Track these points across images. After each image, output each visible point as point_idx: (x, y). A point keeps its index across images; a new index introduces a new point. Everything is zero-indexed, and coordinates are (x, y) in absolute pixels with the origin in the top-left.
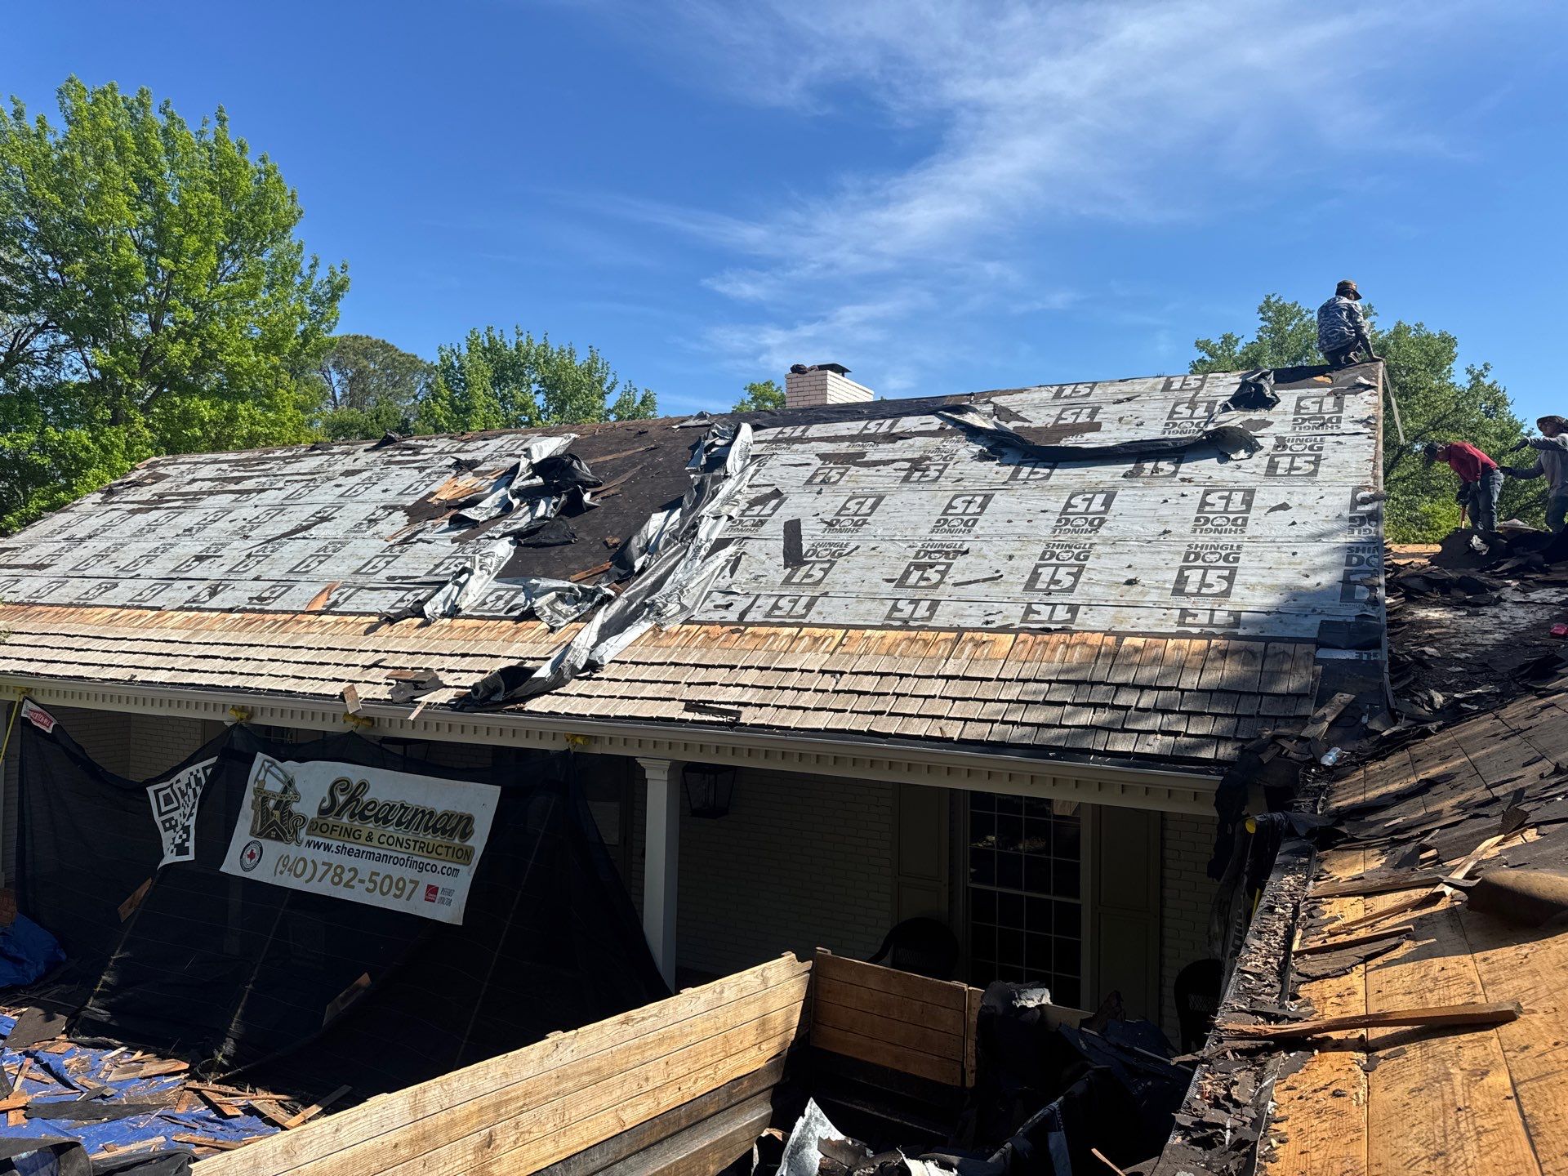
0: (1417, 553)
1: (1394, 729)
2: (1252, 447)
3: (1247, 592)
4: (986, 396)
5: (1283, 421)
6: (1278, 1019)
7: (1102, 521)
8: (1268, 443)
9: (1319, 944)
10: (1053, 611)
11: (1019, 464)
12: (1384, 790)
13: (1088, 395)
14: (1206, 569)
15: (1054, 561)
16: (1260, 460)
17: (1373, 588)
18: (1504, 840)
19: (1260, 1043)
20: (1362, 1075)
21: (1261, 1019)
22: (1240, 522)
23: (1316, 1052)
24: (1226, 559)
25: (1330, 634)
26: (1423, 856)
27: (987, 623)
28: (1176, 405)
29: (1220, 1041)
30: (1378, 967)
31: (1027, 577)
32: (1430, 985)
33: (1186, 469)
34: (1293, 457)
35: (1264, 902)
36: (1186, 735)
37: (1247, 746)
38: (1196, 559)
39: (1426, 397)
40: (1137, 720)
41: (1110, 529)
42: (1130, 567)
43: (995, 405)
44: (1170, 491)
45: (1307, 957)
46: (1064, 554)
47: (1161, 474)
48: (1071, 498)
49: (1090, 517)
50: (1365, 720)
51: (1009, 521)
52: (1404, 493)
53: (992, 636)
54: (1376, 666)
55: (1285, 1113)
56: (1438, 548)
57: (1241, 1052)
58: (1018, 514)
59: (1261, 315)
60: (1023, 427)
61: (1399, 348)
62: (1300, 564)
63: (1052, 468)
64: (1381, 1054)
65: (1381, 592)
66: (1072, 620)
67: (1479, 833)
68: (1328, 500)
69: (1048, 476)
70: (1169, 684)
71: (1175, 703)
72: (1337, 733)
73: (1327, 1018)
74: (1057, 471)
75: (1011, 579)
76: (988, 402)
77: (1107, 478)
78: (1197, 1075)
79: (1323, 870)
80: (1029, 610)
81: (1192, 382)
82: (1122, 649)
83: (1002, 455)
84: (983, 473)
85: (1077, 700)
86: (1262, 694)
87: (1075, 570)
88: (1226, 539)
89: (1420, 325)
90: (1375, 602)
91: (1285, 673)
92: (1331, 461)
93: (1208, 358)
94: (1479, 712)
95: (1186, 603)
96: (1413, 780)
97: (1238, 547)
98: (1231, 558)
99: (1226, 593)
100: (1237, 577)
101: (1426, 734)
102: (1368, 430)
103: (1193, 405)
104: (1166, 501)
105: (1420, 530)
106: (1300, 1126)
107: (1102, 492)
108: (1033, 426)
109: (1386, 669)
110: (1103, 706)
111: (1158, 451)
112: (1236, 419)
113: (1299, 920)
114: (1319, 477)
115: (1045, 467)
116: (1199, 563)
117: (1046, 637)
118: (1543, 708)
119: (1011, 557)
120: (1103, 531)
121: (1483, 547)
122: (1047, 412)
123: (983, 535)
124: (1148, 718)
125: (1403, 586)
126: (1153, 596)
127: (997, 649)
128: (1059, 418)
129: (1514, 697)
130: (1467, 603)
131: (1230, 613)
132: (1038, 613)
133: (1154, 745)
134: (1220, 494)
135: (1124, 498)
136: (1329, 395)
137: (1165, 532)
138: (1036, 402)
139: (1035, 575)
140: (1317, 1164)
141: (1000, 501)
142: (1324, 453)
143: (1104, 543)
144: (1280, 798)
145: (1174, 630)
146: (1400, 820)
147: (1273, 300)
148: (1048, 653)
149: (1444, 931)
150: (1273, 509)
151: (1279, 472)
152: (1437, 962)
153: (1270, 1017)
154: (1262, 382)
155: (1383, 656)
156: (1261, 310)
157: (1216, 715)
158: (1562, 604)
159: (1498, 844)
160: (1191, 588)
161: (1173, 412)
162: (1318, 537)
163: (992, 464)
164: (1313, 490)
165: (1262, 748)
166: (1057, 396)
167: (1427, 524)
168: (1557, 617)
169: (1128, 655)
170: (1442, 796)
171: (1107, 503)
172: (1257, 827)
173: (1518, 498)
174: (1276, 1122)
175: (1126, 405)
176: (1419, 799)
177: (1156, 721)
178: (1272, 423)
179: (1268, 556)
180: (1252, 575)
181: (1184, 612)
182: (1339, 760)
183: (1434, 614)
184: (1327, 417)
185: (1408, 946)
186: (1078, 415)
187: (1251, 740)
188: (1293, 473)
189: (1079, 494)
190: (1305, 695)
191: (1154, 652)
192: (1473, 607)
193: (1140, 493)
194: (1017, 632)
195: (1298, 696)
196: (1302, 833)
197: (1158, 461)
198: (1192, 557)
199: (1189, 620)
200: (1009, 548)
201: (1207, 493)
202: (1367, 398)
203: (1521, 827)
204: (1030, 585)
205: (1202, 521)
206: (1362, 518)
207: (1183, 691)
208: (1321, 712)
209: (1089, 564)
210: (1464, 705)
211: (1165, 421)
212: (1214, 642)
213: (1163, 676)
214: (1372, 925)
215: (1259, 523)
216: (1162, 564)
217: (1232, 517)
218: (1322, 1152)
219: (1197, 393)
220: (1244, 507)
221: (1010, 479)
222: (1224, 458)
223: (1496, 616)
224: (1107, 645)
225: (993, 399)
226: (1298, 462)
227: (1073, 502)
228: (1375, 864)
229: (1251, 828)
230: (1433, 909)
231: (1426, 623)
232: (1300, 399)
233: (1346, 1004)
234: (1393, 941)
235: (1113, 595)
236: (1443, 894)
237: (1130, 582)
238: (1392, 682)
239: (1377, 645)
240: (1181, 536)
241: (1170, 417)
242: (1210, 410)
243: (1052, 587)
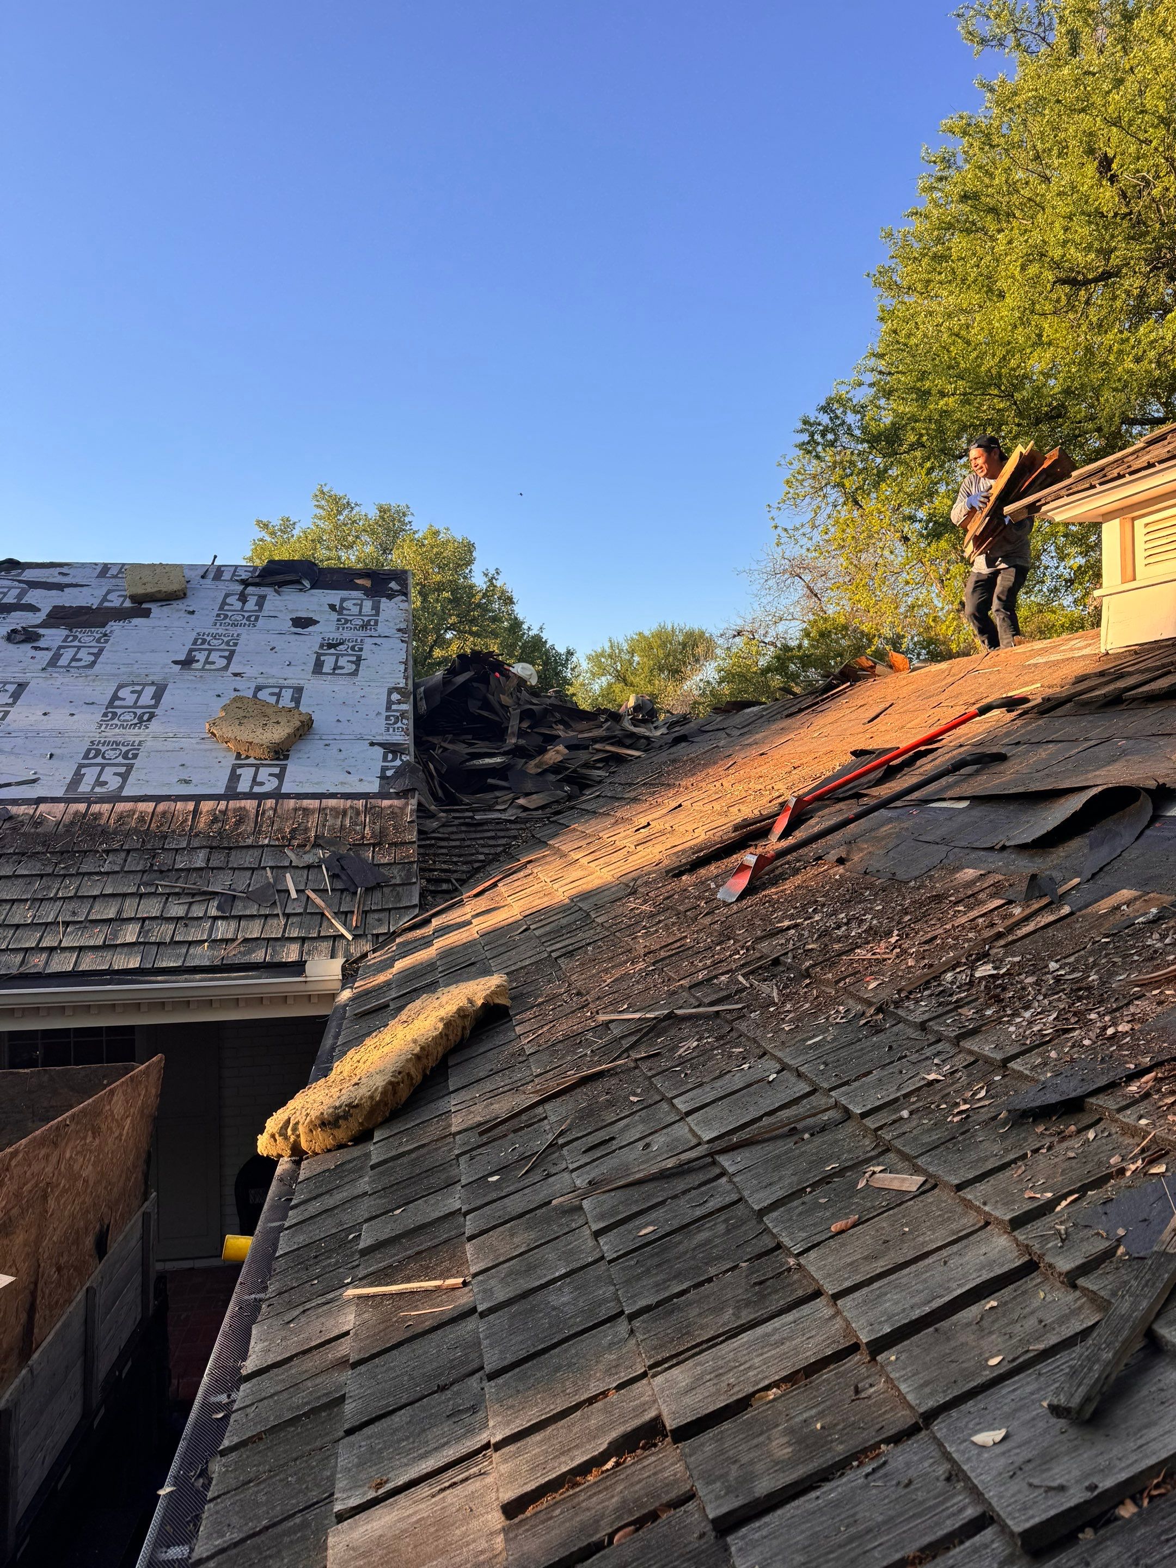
5: (329, 620)
7: (152, 716)
8: (315, 641)
11: (59, 649)
14: (257, 767)
15: (99, 760)
16: (308, 657)
28: (227, 596)
31: (69, 779)
33: (237, 663)
34: (338, 656)
40: (188, 930)
41: (160, 724)
42: (181, 765)
44: (223, 685)
46: (111, 753)
47: (212, 667)
48: (119, 689)
49: (139, 711)
51: (48, 714)
58: (58, 706)
62: (344, 761)
68: (367, 700)
69: (92, 665)
74: (102, 659)
75: (50, 780)
81: (244, 573)
84: (16, 657)
85: (124, 915)
87: (123, 769)
92: (370, 661)
99: (277, 791)
100: (287, 775)
102: (403, 634)
103: (244, 597)
104: (218, 696)
112: (285, 615)
114: (360, 677)
115: (89, 654)
119: (50, 756)
120: (152, 727)
122: (91, 592)
123: (15, 730)
124: (198, 927)
128: (105, 599)
133: (203, 956)
134: (270, 690)
135: (176, 692)
136: (368, 597)
138: (80, 579)
139: (78, 776)
141: (37, 692)
142: (364, 654)
143: (155, 740)
151: (326, 670)
160: (243, 787)
161: (224, 603)
162: (359, 735)
164: (354, 689)
166: (103, 575)
171: (158, 696)
178: (318, 621)
179: (315, 754)
180: (301, 773)
184: (366, 618)
188: (338, 671)
189: (127, 685)
193: (192, 687)
197: (209, 654)
200: (47, 745)
202: (399, 604)
204: (73, 788)
206: (398, 717)
209: (137, 763)
211: (216, 612)
216: (215, 762)
220: (293, 704)
221: (47, 666)
226: (342, 661)
227: (120, 694)
232: (342, 601)
237: (182, 782)
241: (221, 608)
242: (260, 603)
243: (97, 789)
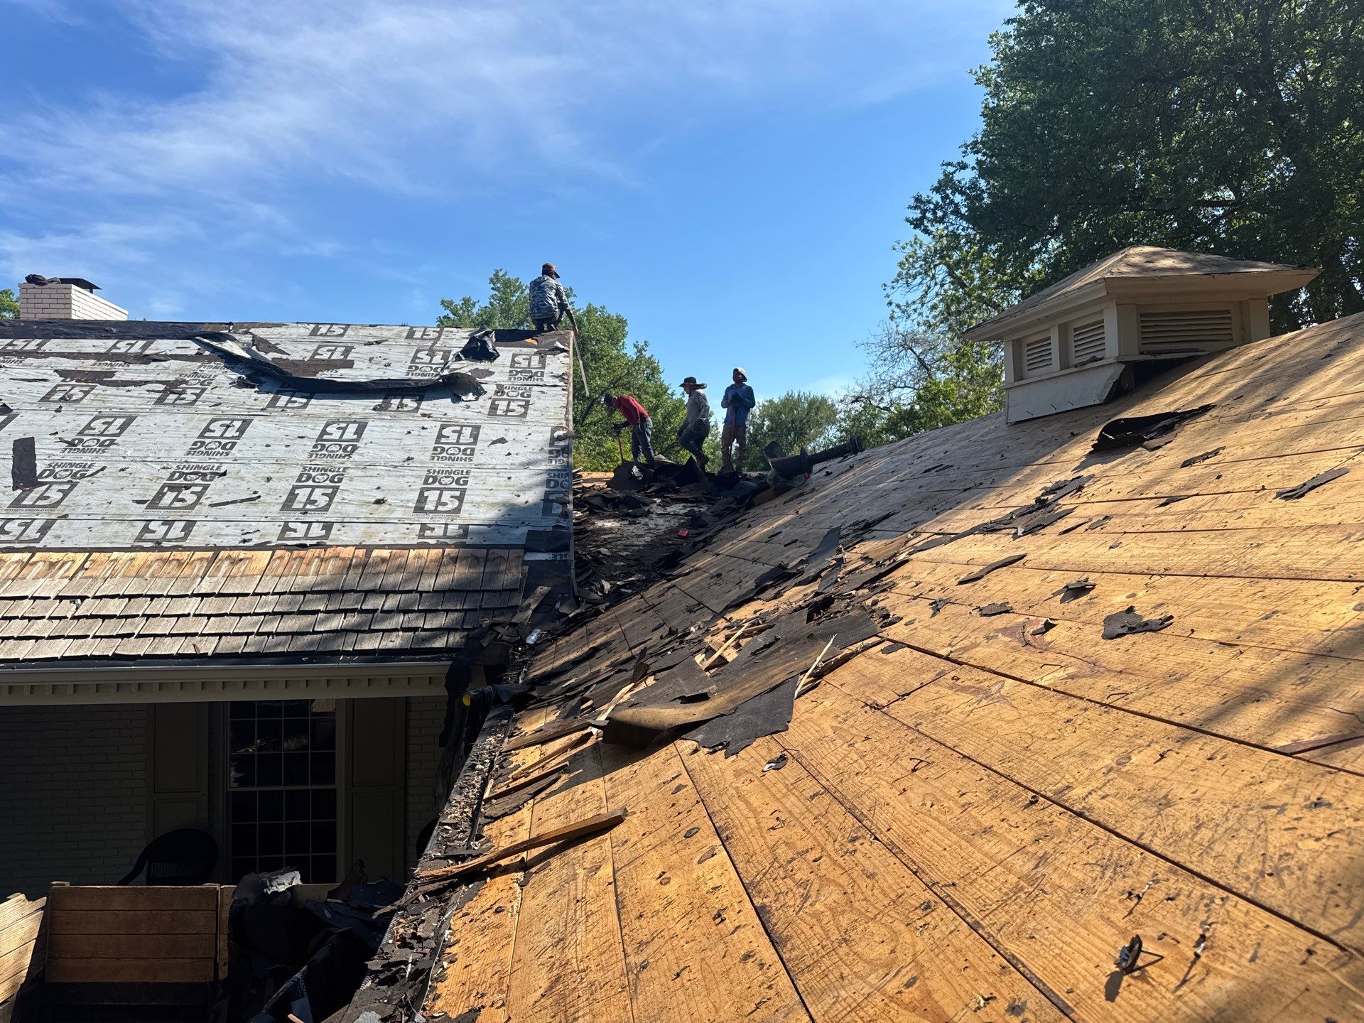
0: (597, 478)
1: (577, 611)
2: (479, 392)
3: (474, 508)
4: (246, 327)
5: (502, 372)
6: (463, 858)
7: (355, 448)
8: (490, 389)
9: (505, 789)
10: (309, 529)
11: (278, 393)
12: (566, 659)
13: (342, 335)
14: (441, 490)
15: (310, 483)
16: (485, 402)
17: (564, 503)
18: (634, 687)
19: (446, 882)
20: (519, 891)
21: (451, 862)
22: (468, 452)
23: (488, 880)
24: (457, 482)
25: (535, 541)
26: (584, 706)
27: (244, 541)
28: (418, 351)
29: (416, 888)
30: (543, 799)
31: (284, 498)
32: (573, 806)
33: (426, 406)
34: (510, 401)
35: (468, 762)
36: (424, 630)
37: (472, 634)
38: (434, 482)
39: (608, 363)
40: (383, 620)
41: (362, 455)
42: (378, 488)
43: (254, 336)
44: (413, 423)
45: (494, 801)
46: (320, 477)
47: (405, 409)
48: (327, 426)
49: (344, 444)
50: (557, 606)
51: (268, 446)
52: (595, 433)
53: (249, 554)
54: (566, 564)
55: (458, 936)
56: (611, 475)
57: (431, 893)
58: (276, 439)
59: (492, 285)
60: (281, 359)
61: (590, 323)
62: (514, 486)
63: (309, 398)
64: (533, 870)
65: (570, 507)
66: (327, 536)
67: (619, 684)
68: (534, 437)
69: (305, 406)
70: (410, 588)
71: (414, 604)
72: (539, 616)
73: (500, 849)
74: (313, 401)
75: (269, 499)
76: (246, 333)
77: (359, 410)
78: (393, 922)
79: (516, 728)
80: (286, 528)
81: (431, 333)
82: (371, 560)
83: (260, 383)
84: (242, 399)
85: (330, 608)
86: (484, 591)
87: (330, 491)
88: (458, 466)
89: (603, 308)
90: (566, 515)
91: (501, 573)
92: (537, 405)
93: (451, 316)
94: (633, 594)
95: (425, 519)
96: (586, 649)
97: (467, 472)
98: (462, 481)
99: (457, 510)
100: (466, 497)
101: (598, 613)
102: (562, 384)
103: (432, 353)
104: (409, 433)
105: (605, 462)
106: (468, 944)
107: (355, 422)
108: (290, 358)
109: (573, 567)
110: (353, 611)
111: (402, 389)
112: (466, 367)
113: (492, 772)
114: (528, 418)
115: (302, 397)
116: (437, 485)
117: (302, 553)
118: (669, 588)
119: (269, 479)
120: (355, 457)
121: (640, 474)
122: (304, 347)
123: (241, 458)
124: (392, 618)
125: (589, 504)
126: (399, 513)
127: (254, 565)
128: (316, 353)
129: (654, 582)
130: (628, 515)
131: (461, 526)
132: (295, 531)
133: (395, 642)
134: (453, 428)
135: (374, 429)
136: (535, 354)
137: (409, 459)
138: (294, 336)
139: (292, 496)
140: (475, 974)
141: (259, 427)
142: (531, 400)
143: (356, 468)
144: (495, 673)
145: (415, 542)
146: (573, 681)
147: (501, 274)
148: (303, 566)
149: (589, 762)
150: (494, 442)
151: (499, 412)
152: (581, 787)
153: (457, 858)
154: (486, 339)
155: (570, 556)
156: (491, 281)
157: (447, 611)
158: (686, 514)
159: (630, 690)
160: (429, 506)
161: (415, 357)
162: (526, 465)
163: (251, 391)
164: (523, 428)
165: (483, 635)
166: (314, 333)
167: (610, 457)
168: (683, 524)
169: (376, 564)
170: (602, 659)
171: (359, 432)
172: (472, 700)
173: (666, 440)
174: (450, 946)
175: (375, 347)
176: (587, 663)
177: (399, 620)
178: (493, 373)
179: (490, 480)
180: (478, 495)
181: (424, 527)
182: (539, 639)
183: (608, 524)
184: (534, 371)
185: (565, 778)
186: (333, 352)
187: (474, 629)
188: (509, 414)
189: (334, 423)
190: (516, 590)
191: (398, 562)
192: (632, 518)
193: (388, 424)
194: (274, 549)
195: (511, 591)
196: (505, 700)
197: (403, 398)
198: (431, 480)
199: (428, 533)
200: (267, 470)
201: (443, 427)
202: (562, 359)
203: (645, 676)
204: (287, 505)
205: (438, 451)
206: (558, 451)
207: (421, 593)
208: (527, 602)
209: (342, 486)
210: (623, 590)
211: (409, 364)
212: (447, 551)
213: (406, 581)
214: (543, 767)
215: (484, 454)
216: (406, 486)
217: (462, 447)
218: (480, 962)
219: (435, 343)
220: (472, 440)
221: (268, 406)
222: (457, 399)
223: (646, 524)
224: (357, 557)
225: (251, 330)
226: (513, 406)
227: (328, 430)
228: (553, 717)
229: (467, 702)
230: (585, 746)
231: (603, 531)
232: (514, 356)
233: (516, 834)
234: (554, 777)
235: (364, 513)
236: (591, 734)
237: (379, 502)
238: (577, 576)
239: (566, 548)
240: (422, 462)
241: (413, 361)
242: (445, 358)
243: (308, 507)
